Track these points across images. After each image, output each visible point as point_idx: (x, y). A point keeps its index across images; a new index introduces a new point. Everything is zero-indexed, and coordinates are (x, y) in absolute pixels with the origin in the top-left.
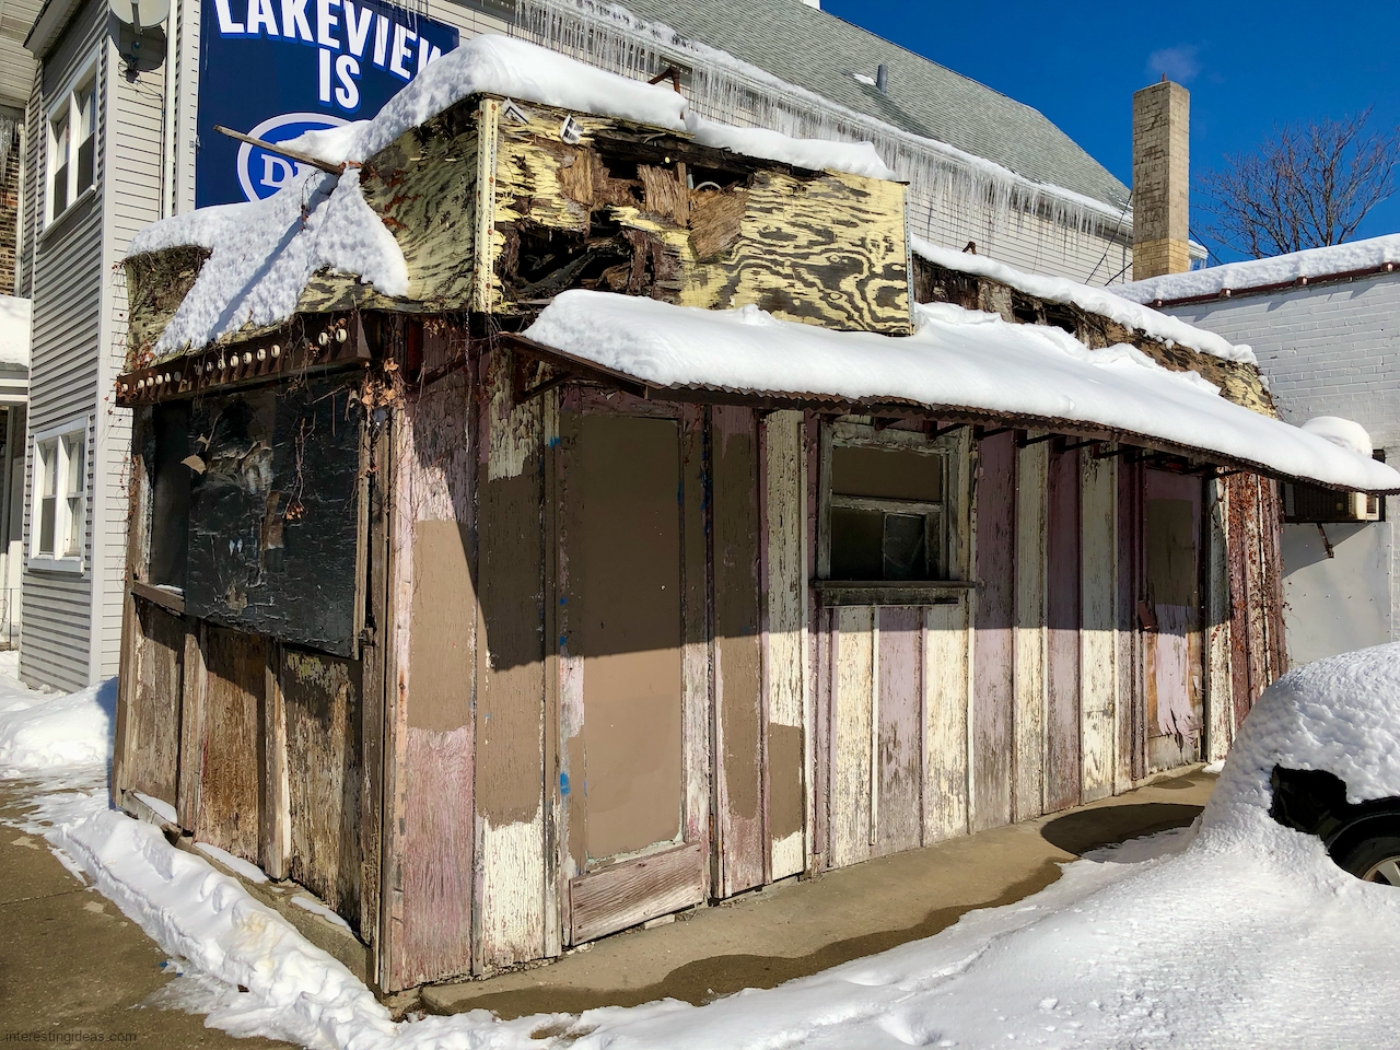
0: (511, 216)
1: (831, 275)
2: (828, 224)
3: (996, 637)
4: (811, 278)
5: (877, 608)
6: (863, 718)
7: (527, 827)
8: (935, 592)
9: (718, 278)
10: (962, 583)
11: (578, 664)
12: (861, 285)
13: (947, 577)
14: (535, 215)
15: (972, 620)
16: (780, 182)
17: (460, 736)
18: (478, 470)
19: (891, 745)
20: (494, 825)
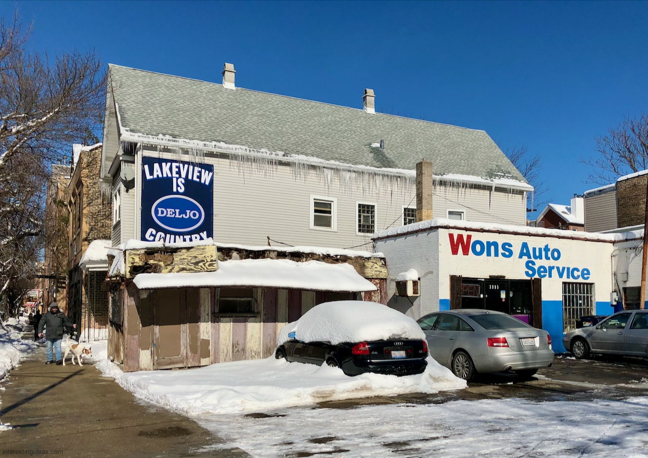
0: (131, 265)
1: (197, 263)
2: (196, 255)
3: (270, 325)
4: (191, 265)
5: (232, 319)
6: (228, 339)
7: (148, 351)
8: (249, 315)
9: (169, 268)
10: (259, 313)
11: (158, 327)
12: (204, 264)
13: (254, 312)
14: (135, 264)
15: (262, 320)
16: (184, 251)
17: (136, 336)
18: (139, 297)
19: (237, 345)
20: (142, 350)
